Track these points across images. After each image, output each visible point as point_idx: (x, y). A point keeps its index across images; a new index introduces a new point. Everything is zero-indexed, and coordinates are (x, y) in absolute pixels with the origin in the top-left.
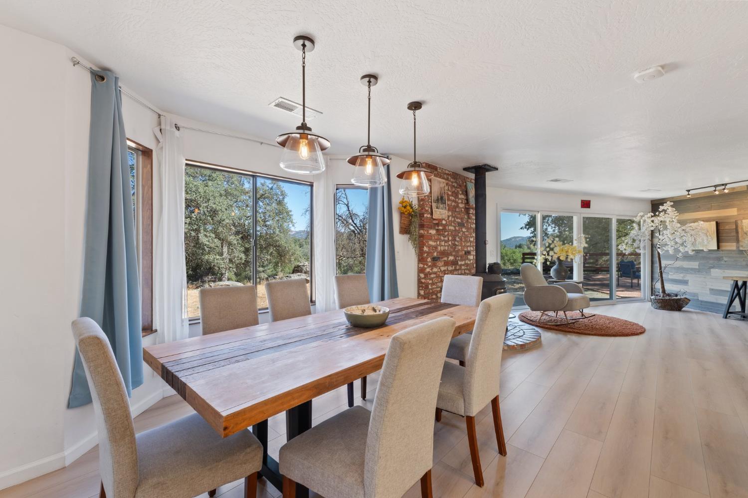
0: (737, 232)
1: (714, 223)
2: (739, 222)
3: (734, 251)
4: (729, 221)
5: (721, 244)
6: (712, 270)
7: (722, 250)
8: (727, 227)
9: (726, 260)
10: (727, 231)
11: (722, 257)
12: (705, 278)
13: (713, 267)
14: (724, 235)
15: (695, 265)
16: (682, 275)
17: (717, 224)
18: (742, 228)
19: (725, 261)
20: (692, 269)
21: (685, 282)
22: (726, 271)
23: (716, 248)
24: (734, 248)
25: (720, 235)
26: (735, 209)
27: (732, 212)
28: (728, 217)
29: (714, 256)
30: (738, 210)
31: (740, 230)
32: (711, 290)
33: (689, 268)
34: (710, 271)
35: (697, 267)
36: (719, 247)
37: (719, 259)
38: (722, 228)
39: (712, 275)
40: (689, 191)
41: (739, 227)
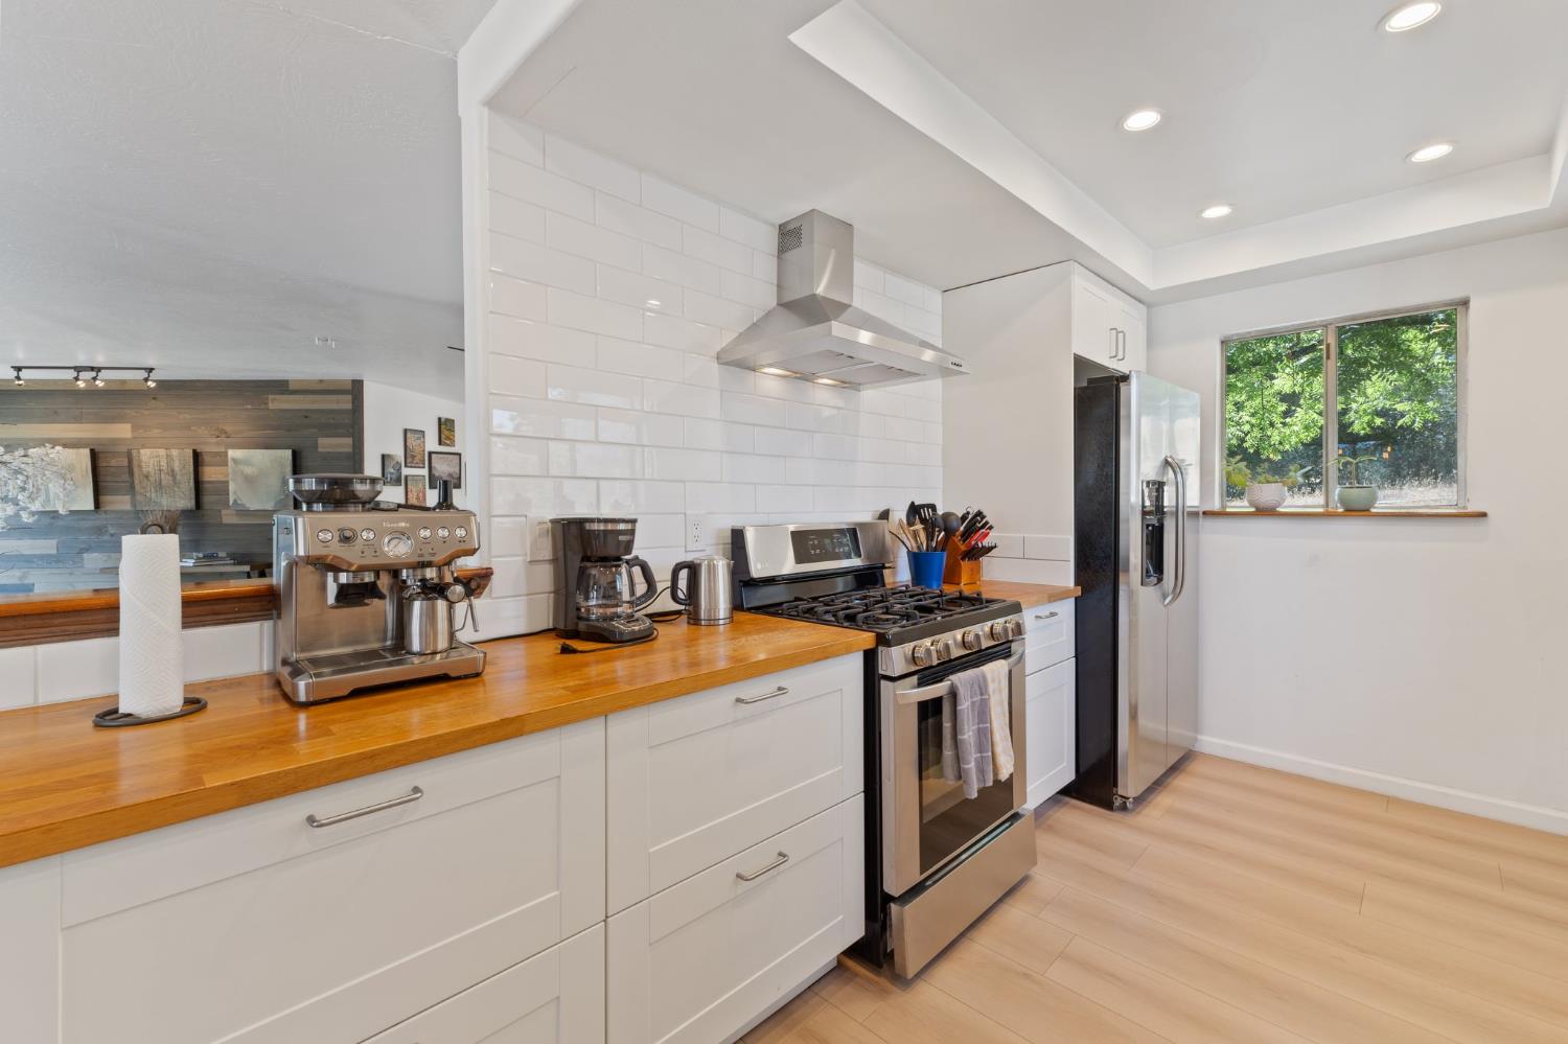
0: (131, 474)
1: (86, 452)
2: (134, 453)
3: (127, 512)
4: (115, 449)
5: (103, 498)
6: (85, 555)
7: (105, 512)
8: (113, 462)
9: (112, 532)
10: (113, 470)
11: (105, 526)
12: (71, 574)
13: (87, 550)
14: (108, 479)
15: (48, 546)
16: (17, 573)
17: (94, 455)
18: (140, 466)
19: (112, 535)
20: (42, 557)
21: (26, 590)
22: (113, 554)
23: (90, 506)
24: (128, 507)
25: (101, 478)
26: (128, 426)
27: (122, 431)
28: (115, 442)
29: (89, 524)
30: (134, 429)
31: (136, 470)
33: (35, 556)
34: (82, 559)
35: (54, 552)
36: (101, 505)
37: (100, 530)
38: (104, 464)
39: (86, 566)
40: (19, 369)
41: (135, 463)
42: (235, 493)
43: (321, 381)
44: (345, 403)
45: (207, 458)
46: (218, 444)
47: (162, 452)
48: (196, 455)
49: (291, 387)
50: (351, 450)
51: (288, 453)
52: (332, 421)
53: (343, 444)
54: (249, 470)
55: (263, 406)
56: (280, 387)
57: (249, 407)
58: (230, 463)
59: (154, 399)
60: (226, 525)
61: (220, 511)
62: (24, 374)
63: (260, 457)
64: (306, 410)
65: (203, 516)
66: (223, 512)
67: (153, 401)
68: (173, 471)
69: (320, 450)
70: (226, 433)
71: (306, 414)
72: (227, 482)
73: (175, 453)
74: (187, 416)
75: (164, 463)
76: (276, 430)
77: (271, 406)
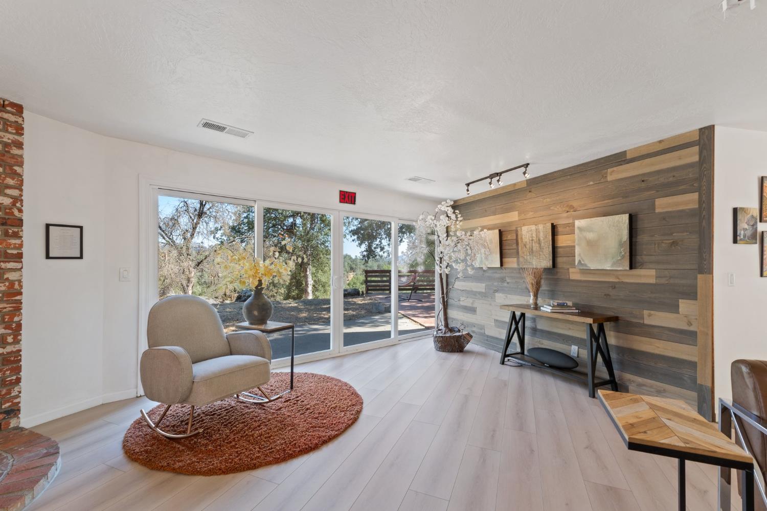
0: (517, 244)
1: (497, 231)
2: (519, 229)
4: (509, 229)
5: (505, 260)
6: (496, 294)
7: (505, 268)
8: (509, 237)
9: (508, 281)
10: (509, 242)
11: (505, 277)
12: (490, 305)
13: (497, 291)
14: (507, 248)
15: (480, 287)
16: (471, 300)
17: (501, 233)
18: (522, 238)
19: (508, 283)
20: (479, 293)
21: (472, 310)
22: (508, 296)
23: (498, 265)
24: (515, 266)
25: (504, 248)
26: (516, 213)
27: (513, 216)
28: (510, 224)
29: (497, 275)
30: (520, 214)
31: (520, 241)
32: (496, 321)
33: (476, 292)
34: (495, 296)
35: (484, 291)
36: (503, 264)
37: (503, 280)
38: (505, 239)
39: (496, 301)
41: (519, 237)
42: (580, 255)
43: (660, 142)
44: (692, 156)
45: (560, 229)
46: (568, 217)
47: (533, 227)
48: (554, 227)
49: (629, 156)
50: (697, 206)
51: (625, 218)
52: (671, 179)
53: (689, 201)
54: (590, 236)
55: (603, 180)
56: (620, 159)
57: (591, 183)
58: (577, 231)
59: (530, 192)
60: (573, 281)
61: (568, 269)
63: (602, 224)
64: (644, 175)
65: (557, 272)
66: (571, 270)
67: (530, 193)
68: (539, 240)
69: (657, 211)
70: (574, 208)
71: (643, 178)
72: (574, 247)
73: (541, 227)
74: (548, 200)
75: (534, 235)
76: (613, 198)
77: (609, 178)
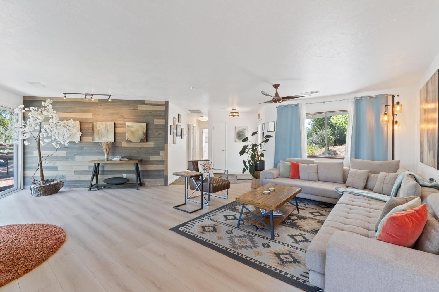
0: (93, 130)
1: (78, 122)
2: (94, 123)
3: (90, 142)
4: (87, 121)
5: (83, 138)
6: (76, 157)
7: (83, 142)
8: (86, 126)
9: (85, 149)
10: (86, 128)
11: (83, 147)
12: (71, 163)
13: (77, 155)
15: (63, 153)
16: (53, 163)
17: (80, 123)
18: (96, 127)
19: (85, 150)
20: (61, 157)
21: (55, 168)
22: (85, 157)
23: (79, 141)
24: (91, 141)
25: (82, 131)
27: (90, 115)
28: (87, 119)
29: (77, 146)
30: (93, 115)
31: (95, 129)
32: (76, 171)
33: (58, 157)
34: (75, 158)
35: (65, 155)
36: (82, 140)
37: (81, 148)
38: (83, 127)
39: (76, 160)
40: (65, 94)
41: (95, 126)
42: (128, 137)
43: (155, 101)
44: (163, 108)
45: (117, 125)
46: (121, 120)
47: (104, 123)
48: (115, 124)
49: (146, 103)
50: (165, 124)
51: (145, 124)
52: (158, 114)
53: (161, 122)
54: (132, 129)
55: (136, 109)
56: (142, 102)
57: (132, 109)
58: (126, 127)
59: (100, 105)
60: (123, 147)
61: (121, 143)
62: (67, 95)
63: (136, 125)
64: (150, 110)
65: (116, 144)
66: (123, 143)
67: (100, 106)
68: (107, 129)
69: (154, 123)
70: (124, 117)
71: (150, 111)
72: (125, 133)
73: (108, 123)
74: (111, 111)
75: (104, 126)
76: (140, 116)
77: (139, 109)
